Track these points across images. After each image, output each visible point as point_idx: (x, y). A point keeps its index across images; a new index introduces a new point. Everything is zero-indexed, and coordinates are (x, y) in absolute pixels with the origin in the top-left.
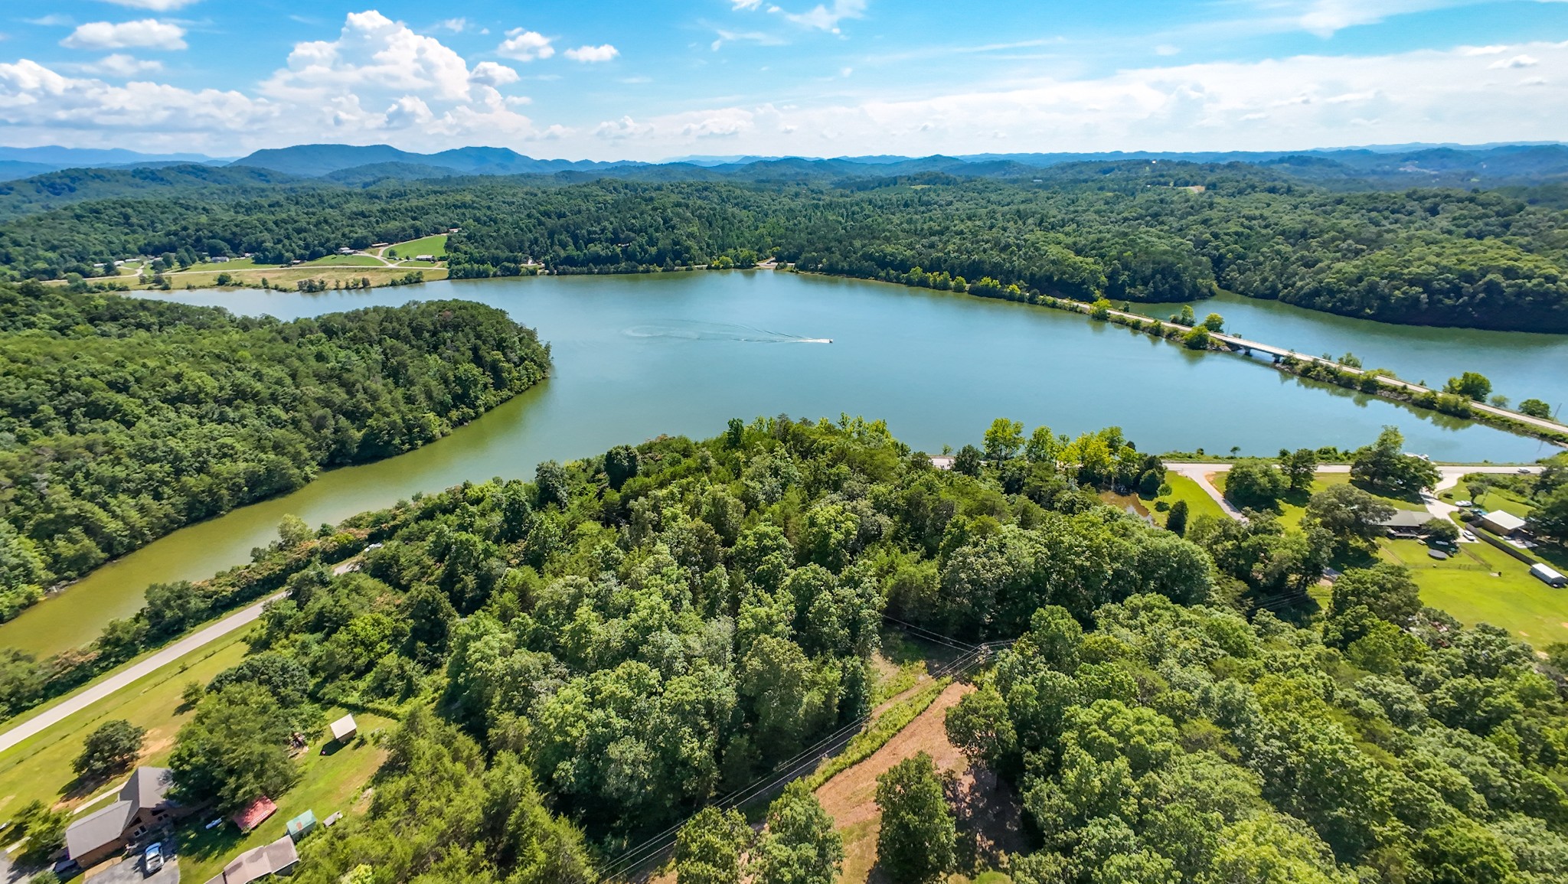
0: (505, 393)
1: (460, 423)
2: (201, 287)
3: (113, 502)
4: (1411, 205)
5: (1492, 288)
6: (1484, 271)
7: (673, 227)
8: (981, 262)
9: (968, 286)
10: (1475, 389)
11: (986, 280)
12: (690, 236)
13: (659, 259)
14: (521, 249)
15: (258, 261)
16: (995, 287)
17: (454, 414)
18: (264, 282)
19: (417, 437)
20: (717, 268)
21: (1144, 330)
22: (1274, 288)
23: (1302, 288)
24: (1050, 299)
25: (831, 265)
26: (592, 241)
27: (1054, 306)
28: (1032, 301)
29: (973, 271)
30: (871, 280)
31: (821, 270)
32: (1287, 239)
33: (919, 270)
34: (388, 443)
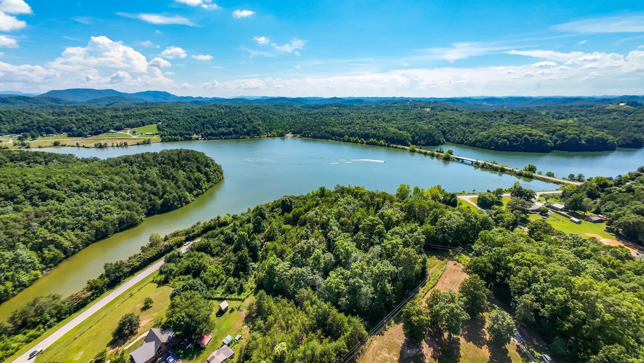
0: (211, 184)
1: (197, 196)
2: (45, 147)
3: (65, 233)
4: (495, 115)
5: (526, 139)
6: (523, 134)
7: (252, 122)
8: (368, 133)
9: (365, 142)
10: (532, 169)
11: (372, 139)
12: (259, 125)
13: (248, 133)
14: (191, 130)
15: (70, 136)
16: (375, 142)
17: (195, 192)
18: (77, 144)
19: (182, 202)
20: (271, 137)
21: (428, 155)
22: (462, 140)
23: (471, 140)
24: (394, 145)
25: (314, 135)
26: (220, 127)
27: (396, 148)
28: (388, 146)
29: (366, 137)
30: (330, 140)
31: (311, 137)
32: (463, 125)
33: (347, 136)
34: (173, 204)
